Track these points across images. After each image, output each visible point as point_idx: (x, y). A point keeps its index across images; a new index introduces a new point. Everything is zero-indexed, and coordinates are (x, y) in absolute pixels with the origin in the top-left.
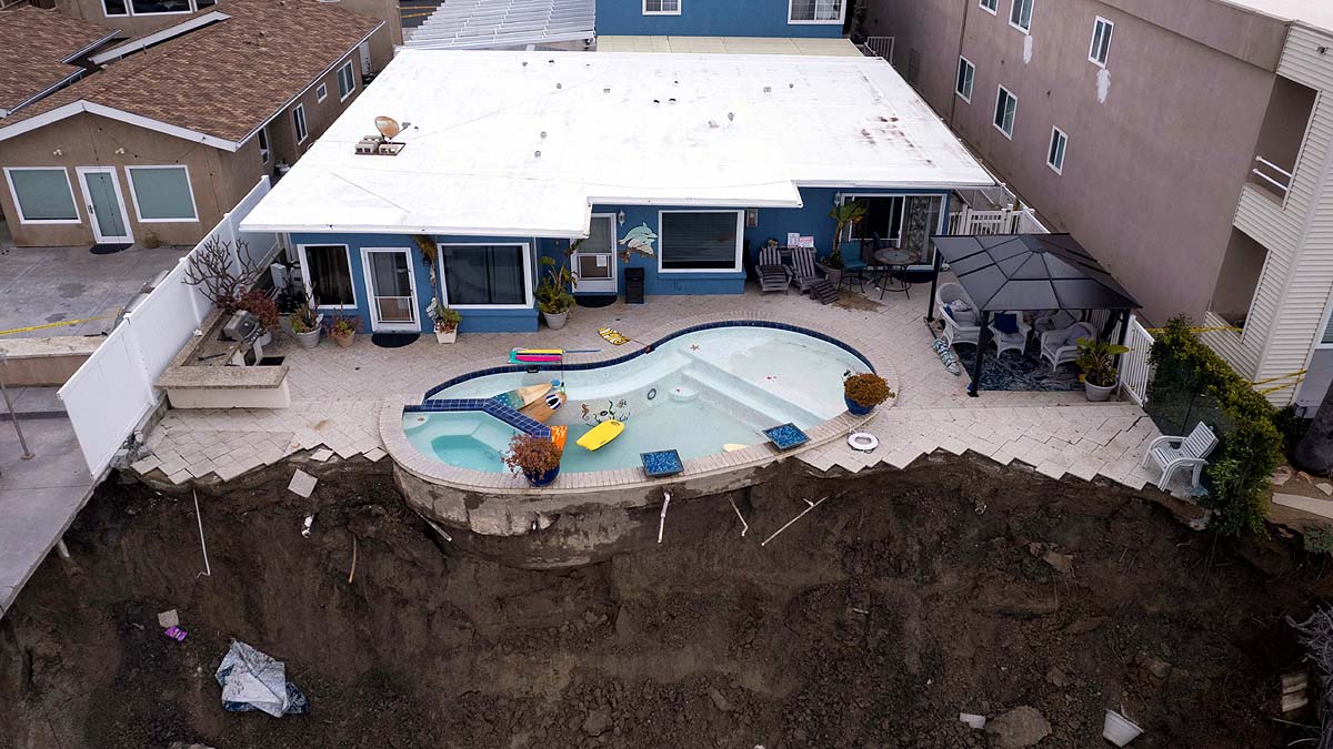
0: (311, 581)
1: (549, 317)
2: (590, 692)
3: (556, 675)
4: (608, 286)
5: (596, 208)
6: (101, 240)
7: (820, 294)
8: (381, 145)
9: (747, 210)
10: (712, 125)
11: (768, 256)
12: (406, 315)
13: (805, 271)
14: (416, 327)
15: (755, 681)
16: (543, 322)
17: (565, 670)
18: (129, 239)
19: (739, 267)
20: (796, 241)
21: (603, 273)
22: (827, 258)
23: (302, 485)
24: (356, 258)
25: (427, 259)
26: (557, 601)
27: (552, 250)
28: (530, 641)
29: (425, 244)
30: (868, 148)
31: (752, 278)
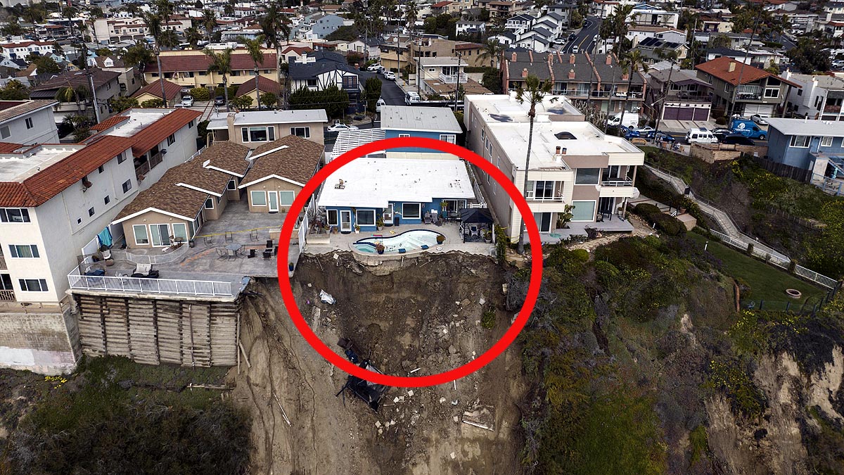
0: (337, 277)
1: (379, 228)
2: (389, 300)
3: (383, 297)
4: (391, 222)
5: (390, 202)
6: (271, 210)
7: (438, 224)
8: (340, 186)
9: (422, 203)
10: (416, 182)
11: (427, 215)
12: (348, 227)
13: (436, 219)
14: (350, 230)
15: (419, 298)
16: (377, 229)
17: (384, 297)
18: (277, 210)
19: (420, 218)
20: (434, 212)
21: (390, 219)
22: (440, 215)
23: (336, 256)
24: (339, 212)
25: (354, 213)
26: (382, 283)
27: (379, 211)
28: (377, 291)
29: (353, 209)
30: (450, 188)
31: (423, 220)
